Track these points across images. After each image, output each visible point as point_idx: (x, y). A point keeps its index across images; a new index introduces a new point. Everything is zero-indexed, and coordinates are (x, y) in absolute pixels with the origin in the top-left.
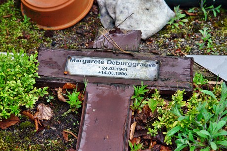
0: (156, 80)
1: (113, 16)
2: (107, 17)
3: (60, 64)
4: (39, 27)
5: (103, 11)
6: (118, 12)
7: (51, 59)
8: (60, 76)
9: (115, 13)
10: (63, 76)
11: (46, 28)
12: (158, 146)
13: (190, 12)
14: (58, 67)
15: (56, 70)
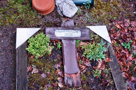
0: (81, 37)
1: (61, 10)
2: (60, 10)
3: (53, 33)
4: (40, 14)
5: (58, 8)
6: (63, 9)
7: (50, 31)
8: (54, 37)
9: (62, 9)
10: (55, 37)
11: (42, 14)
12: (85, 59)
13: (82, 7)
14: (52, 34)
15: (52, 35)
